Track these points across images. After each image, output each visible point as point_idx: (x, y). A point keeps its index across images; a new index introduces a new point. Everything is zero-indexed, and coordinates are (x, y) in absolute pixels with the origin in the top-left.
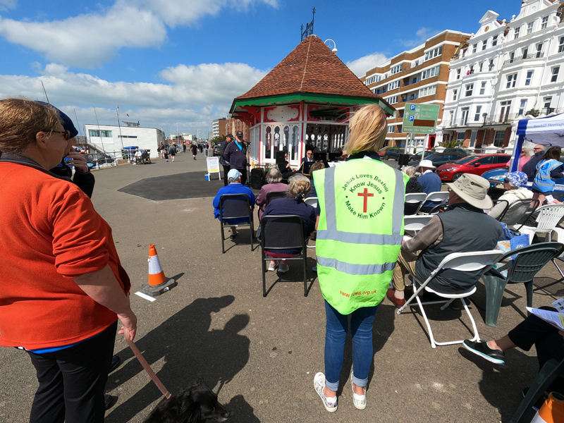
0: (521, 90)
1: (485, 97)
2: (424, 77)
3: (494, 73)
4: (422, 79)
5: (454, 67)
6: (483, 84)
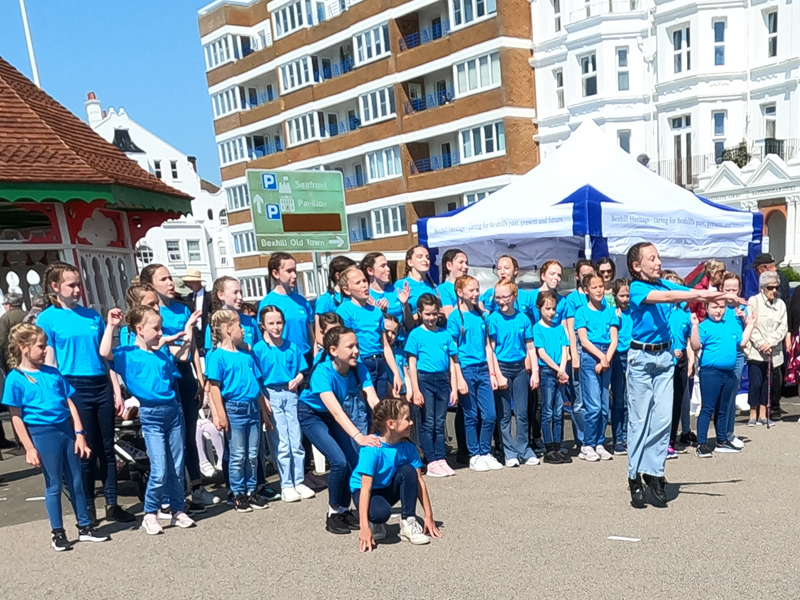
2: (458, 21)
3: (642, 17)
4: (453, 27)
6: (622, 55)
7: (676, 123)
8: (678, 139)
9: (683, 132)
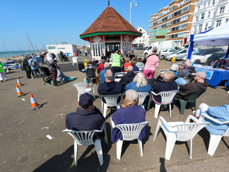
0: (226, 14)
1: (210, 19)
2: (183, 12)
3: (215, 7)
4: (182, 13)
5: (197, 5)
6: (209, 12)
7: (218, 21)
8: (217, 24)
9: (219, 23)
